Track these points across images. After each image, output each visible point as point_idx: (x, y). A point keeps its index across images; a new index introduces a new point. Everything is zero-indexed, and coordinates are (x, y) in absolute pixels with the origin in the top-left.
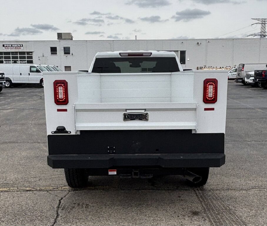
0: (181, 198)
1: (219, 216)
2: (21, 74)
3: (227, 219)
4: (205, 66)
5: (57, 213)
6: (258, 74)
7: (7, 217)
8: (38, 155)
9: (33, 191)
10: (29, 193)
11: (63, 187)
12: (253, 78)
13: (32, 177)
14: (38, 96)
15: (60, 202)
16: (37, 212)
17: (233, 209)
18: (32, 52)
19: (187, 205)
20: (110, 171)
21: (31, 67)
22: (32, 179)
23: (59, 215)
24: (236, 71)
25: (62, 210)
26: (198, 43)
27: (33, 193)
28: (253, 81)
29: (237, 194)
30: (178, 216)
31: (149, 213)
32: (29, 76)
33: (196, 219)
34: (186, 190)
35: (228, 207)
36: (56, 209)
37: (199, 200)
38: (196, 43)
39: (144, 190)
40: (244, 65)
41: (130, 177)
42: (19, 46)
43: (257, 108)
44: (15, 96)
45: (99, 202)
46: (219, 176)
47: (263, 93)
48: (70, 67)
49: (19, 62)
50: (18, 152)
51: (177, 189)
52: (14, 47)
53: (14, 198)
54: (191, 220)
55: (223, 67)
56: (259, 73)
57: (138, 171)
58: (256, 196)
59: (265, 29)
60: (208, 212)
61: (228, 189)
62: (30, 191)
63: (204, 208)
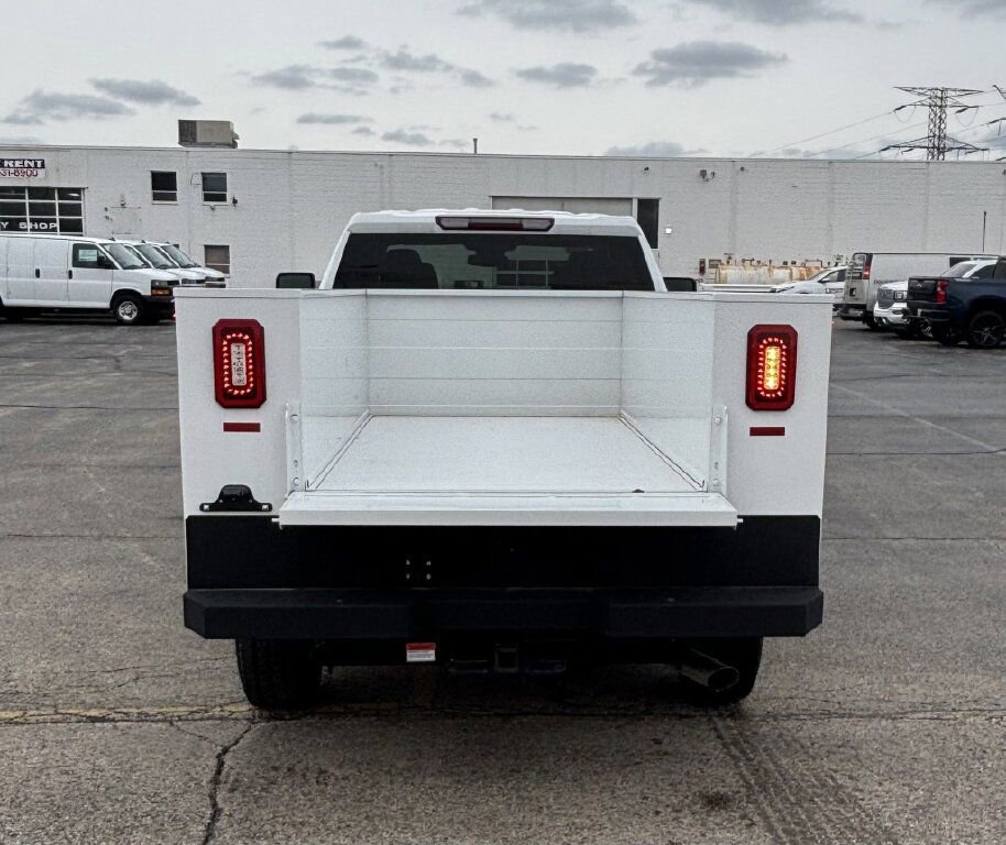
0: (663, 747)
1: (800, 811)
2: (38, 273)
3: (830, 821)
4: (730, 258)
5: (214, 805)
6: (922, 291)
7: (25, 817)
8: (122, 587)
9: (113, 720)
10: (101, 729)
11: (227, 704)
12: (904, 305)
13: (109, 668)
14: (106, 357)
15: (221, 764)
16: (139, 801)
17: (850, 783)
18: (78, 190)
19: (685, 770)
20: (412, 648)
21: (77, 247)
22: (108, 675)
23: (222, 810)
24: (841, 276)
25: (232, 790)
26: (703, 173)
27: (115, 728)
28: (903, 318)
29: (861, 730)
30: (657, 813)
31: (551, 800)
32: (71, 281)
33: (718, 821)
34: (681, 717)
35: (832, 778)
36: (207, 788)
37: (729, 753)
38: (698, 170)
39: (530, 717)
40: (870, 256)
41: (485, 671)
42: (29, 167)
43: (920, 417)
44: (16, 356)
45: (368, 764)
46: (793, 665)
47: (940, 360)
48: (226, 248)
49: (30, 226)
50: (48, 575)
51: (648, 712)
52: (12, 171)
53: (44, 747)
54: (703, 825)
55: (794, 263)
56: (922, 289)
57: (513, 650)
58: (929, 740)
59: (943, 126)
60: (762, 797)
61: (829, 715)
62: (103, 719)
63: (745, 780)
